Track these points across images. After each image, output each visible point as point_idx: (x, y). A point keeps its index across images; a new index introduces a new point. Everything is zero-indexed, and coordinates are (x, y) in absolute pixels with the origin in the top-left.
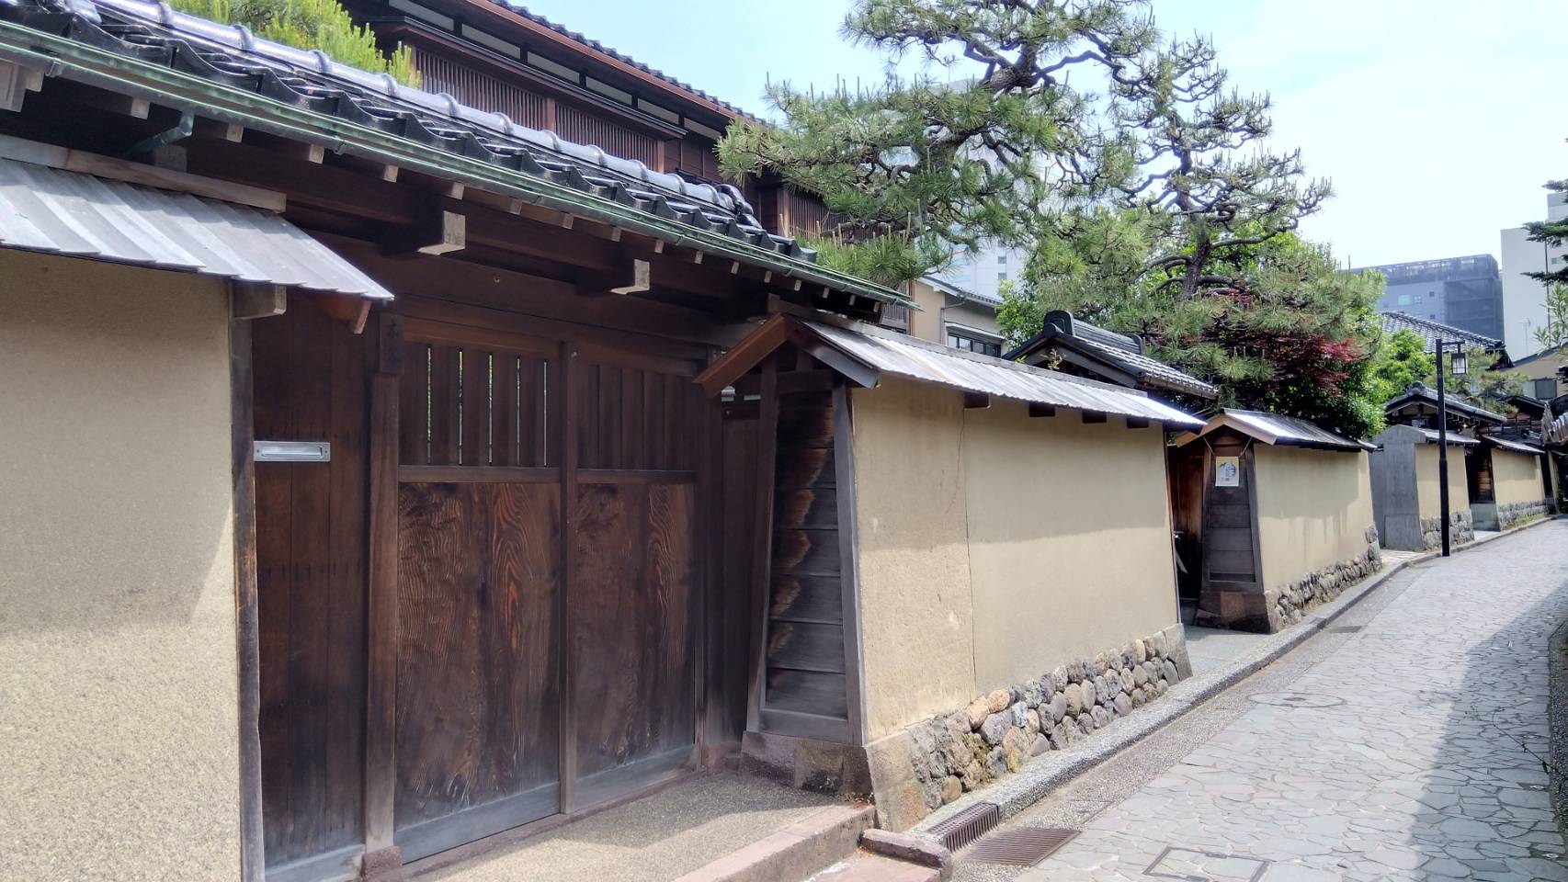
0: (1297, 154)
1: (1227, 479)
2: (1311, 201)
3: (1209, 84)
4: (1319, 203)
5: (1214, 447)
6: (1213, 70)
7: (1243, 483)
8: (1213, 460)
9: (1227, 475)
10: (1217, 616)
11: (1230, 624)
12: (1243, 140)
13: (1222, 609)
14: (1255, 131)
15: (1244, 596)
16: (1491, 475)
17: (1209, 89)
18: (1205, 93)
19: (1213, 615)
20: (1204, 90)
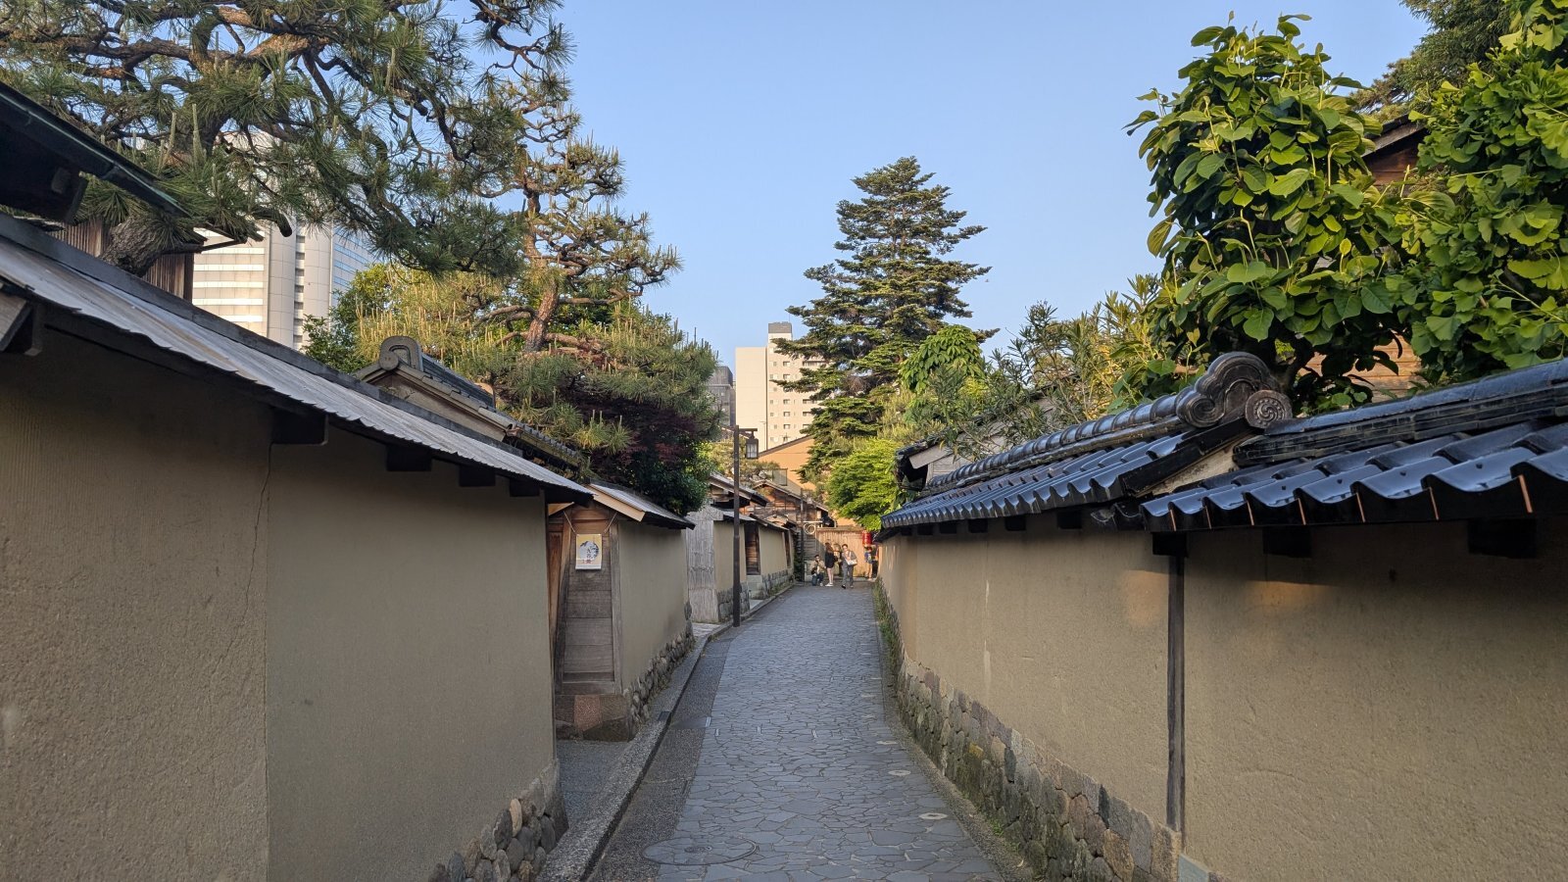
0: (644, 218)
1: (589, 561)
2: (657, 269)
3: (561, 126)
4: (665, 273)
5: (574, 522)
6: (566, 111)
7: (605, 564)
8: (574, 538)
9: (589, 555)
10: (570, 724)
11: (584, 733)
12: (592, 195)
13: (576, 716)
14: (607, 187)
15: (601, 698)
16: (758, 550)
17: (560, 132)
18: (556, 136)
19: (565, 723)
20: (556, 132)
